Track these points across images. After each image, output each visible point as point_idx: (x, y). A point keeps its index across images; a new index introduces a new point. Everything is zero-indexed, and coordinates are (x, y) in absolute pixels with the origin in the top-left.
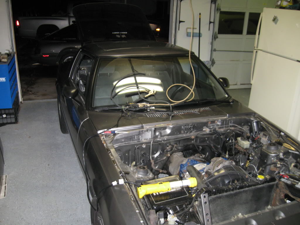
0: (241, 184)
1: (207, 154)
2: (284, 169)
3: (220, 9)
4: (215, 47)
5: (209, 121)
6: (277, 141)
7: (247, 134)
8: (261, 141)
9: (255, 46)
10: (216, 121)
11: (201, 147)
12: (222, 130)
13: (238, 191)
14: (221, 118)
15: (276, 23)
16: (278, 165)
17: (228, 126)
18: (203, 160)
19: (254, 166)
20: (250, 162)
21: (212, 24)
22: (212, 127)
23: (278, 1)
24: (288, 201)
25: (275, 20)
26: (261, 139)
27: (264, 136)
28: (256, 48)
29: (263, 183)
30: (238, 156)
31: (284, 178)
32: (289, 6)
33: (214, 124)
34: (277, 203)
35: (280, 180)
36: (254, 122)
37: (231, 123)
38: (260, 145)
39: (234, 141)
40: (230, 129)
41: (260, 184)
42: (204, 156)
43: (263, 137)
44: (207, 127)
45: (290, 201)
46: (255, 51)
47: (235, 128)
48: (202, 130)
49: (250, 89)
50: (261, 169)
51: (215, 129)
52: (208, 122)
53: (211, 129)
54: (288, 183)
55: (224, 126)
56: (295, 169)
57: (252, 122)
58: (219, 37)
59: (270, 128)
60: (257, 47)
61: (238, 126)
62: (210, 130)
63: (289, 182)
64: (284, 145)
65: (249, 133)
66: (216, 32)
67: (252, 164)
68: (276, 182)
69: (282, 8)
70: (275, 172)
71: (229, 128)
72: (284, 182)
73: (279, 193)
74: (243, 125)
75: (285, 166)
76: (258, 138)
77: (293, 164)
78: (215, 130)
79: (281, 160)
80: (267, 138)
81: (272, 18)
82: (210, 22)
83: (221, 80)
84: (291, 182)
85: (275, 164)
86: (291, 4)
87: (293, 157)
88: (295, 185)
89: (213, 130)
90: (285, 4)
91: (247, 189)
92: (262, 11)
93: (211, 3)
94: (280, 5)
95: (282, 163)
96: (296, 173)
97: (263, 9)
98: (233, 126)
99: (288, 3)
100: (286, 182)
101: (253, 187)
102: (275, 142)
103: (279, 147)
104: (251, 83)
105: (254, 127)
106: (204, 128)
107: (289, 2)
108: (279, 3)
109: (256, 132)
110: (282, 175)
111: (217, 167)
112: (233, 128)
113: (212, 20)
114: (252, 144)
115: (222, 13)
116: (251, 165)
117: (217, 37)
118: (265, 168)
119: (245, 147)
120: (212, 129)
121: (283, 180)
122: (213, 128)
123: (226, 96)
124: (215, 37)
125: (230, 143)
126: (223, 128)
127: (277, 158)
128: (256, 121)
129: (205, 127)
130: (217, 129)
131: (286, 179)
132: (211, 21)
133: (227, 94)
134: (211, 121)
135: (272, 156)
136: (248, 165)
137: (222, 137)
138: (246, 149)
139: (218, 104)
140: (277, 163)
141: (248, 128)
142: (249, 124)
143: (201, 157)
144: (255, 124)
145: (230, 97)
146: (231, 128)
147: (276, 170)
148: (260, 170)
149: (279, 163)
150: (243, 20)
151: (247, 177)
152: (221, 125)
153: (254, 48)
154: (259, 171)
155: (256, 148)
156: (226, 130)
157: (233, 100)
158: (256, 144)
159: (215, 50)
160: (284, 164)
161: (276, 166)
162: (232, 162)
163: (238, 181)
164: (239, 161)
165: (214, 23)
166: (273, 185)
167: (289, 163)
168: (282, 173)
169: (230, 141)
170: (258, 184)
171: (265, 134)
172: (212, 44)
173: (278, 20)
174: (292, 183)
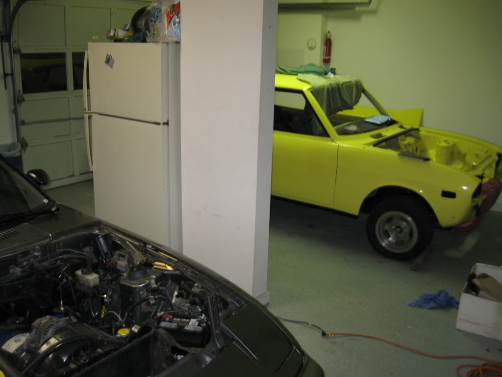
0: (92, 354)
1: (28, 313)
2: (164, 305)
3: (19, 51)
4: (22, 117)
5: (18, 254)
6: (143, 261)
7: (92, 260)
8: (118, 267)
9: (85, 108)
10: (32, 251)
11: (13, 305)
12: (46, 264)
13: (88, 368)
14: (39, 243)
15: (111, 67)
16: (152, 302)
17: (57, 254)
18: (22, 326)
19: (115, 313)
20: (107, 307)
21: (9, 78)
22: (25, 263)
23: (110, 31)
24: (179, 357)
25: (108, 60)
26: (116, 263)
27: (121, 258)
28: (87, 111)
29: (130, 341)
30: (86, 303)
31: (165, 321)
32: (128, 36)
33: (28, 257)
34: (164, 365)
35: (158, 327)
36: (100, 236)
37: (59, 248)
38: (118, 274)
39: (70, 278)
40: (61, 259)
41: (126, 345)
42: (22, 319)
43: (119, 260)
44: (17, 265)
45: (182, 356)
46: (87, 115)
47: (69, 256)
48: (8, 273)
49: (91, 181)
50: (126, 314)
51: (33, 264)
52: (16, 256)
53: (25, 266)
54: (172, 326)
55: (49, 255)
56: (180, 299)
57: (96, 238)
58: (26, 99)
59: (127, 242)
60: (89, 109)
61: (73, 250)
62: (21, 270)
63: (174, 326)
64: (155, 266)
65: (95, 259)
66: (19, 91)
67: (112, 310)
68: (152, 332)
69: (117, 40)
70: (150, 313)
71: (57, 258)
72: (165, 328)
73: (163, 349)
74: (83, 247)
75: (163, 299)
76: (113, 264)
77: (176, 293)
78: (32, 266)
79: (154, 291)
80: (126, 261)
81: (105, 59)
82: (6, 75)
83: (34, 175)
84: (176, 324)
85: (146, 300)
86: (131, 34)
87: (173, 281)
88: (184, 327)
89: (29, 268)
90: (121, 34)
91: (104, 359)
92: (87, 49)
93: (2, 40)
94: (114, 36)
95: (157, 297)
96: (184, 306)
97: (87, 46)
98: (65, 253)
99: (126, 32)
100: (168, 326)
101: (114, 353)
102: (140, 264)
103: (148, 271)
104: (91, 170)
105: (101, 246)
106: (11, 268)
107: (128, 30)
108: (112, 34)
109: (106, 254)
110: (161, 317)
111: (45, 334)
112: (65, 256)
113: (8, 71)
114: (105, 275)
115: (24, 56)
116: (110, 311)
117: (23, 100)
118: (133, 310)
119: (92, 284)
120: (27, 267)
121: (163, 324)
122: (27, 265)
123: (46, 201)
124: (17, 101)
125: (65, 283)
126: (47, 259)
127: (147, 291)
128: (103, 234)
129: (12, 266)
130: (36, 265)
131: (168, 321)
132: (6, 72)
133: (47, 198)
134: (22, 253)
135: (139, 288)
136: (105, 313)
137: (47, 276)
138: (95, 287)
139: (32, 219)
140: (150, 298)
141: (92, 250)
142: (92, 242)
143: (18, 322)
144: (101, 240)
145: (52, 203)
146: (61, 257)
147: (152, 310)
148: (125, 318)
149: (153, 297)
150: (64, 65)
151: (99, 338)
152: (42, 256)
153: (85, 111)
154: (124, 320)
155: (111, 281)
156: (54, 262)
157: (57, 207)
158: (111, 275)
159: (23, 123)
160: (161, 298)
161: (148, 304)
162: (70, 318)
163: (85, 351)
164: (89, 311)
165: (12, 75)
166: (148, 339)
167: (168, 294)
168: (159, 314)
169: (65, 280)
170: (121, 345)
171: (122, 253)
172: (15, 112)
173: (113, 61)
174: (178, 325)
